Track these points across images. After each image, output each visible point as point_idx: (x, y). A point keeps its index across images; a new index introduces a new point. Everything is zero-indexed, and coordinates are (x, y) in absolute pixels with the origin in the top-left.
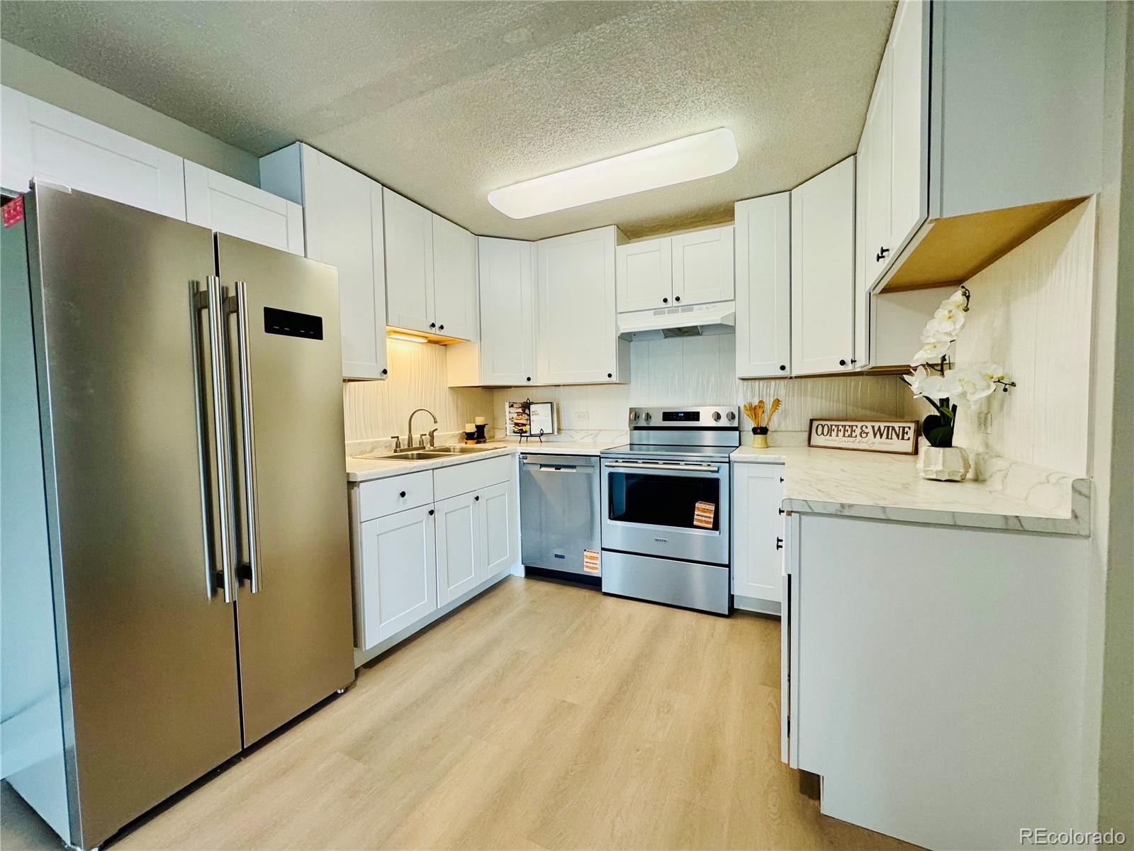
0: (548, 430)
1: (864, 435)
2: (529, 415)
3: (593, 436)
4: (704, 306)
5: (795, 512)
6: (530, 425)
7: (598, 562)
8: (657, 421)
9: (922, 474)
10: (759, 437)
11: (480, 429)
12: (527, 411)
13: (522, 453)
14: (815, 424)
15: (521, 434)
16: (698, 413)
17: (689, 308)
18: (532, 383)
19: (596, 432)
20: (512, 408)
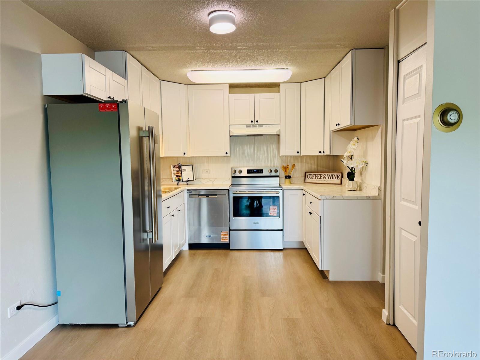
0: (191, 179)
1: (325, 178)
3: (212, 181)
4: (268, 126)
5: (323, 199)
6: (182, 176)
7: (228, 236)
8: (244, 173)
9: (347, 189)
10: (288, 180)
12: (180, 170)
14: (307, 174)
15: (179, 181)
16: (263, 170)
17: (261, 126)
18: (185, 155)
19: (214, 179)
20: (174, 168)
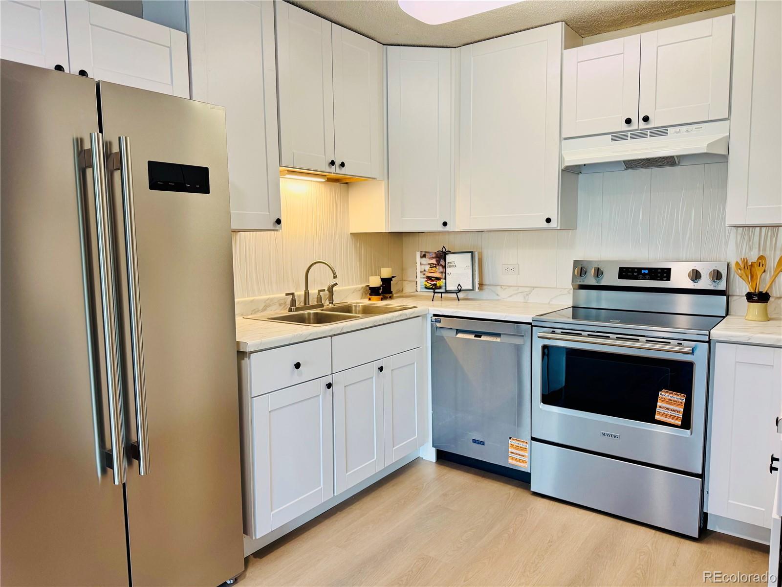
0: (467, 286)
2: (444, 267)
3: (525, 294)
4: (684, 128)
6: (445, 279)
7: (527, 454)
8: (611, 278)
10: (756, 307)
11: (387, 282)
12: (442, 262)
13: (435, 315)
15: (434, 289)
16: (669, 270)
17: (661, 131)
18: (447, 228)
19: (527, 289)
20: (424, 259)
